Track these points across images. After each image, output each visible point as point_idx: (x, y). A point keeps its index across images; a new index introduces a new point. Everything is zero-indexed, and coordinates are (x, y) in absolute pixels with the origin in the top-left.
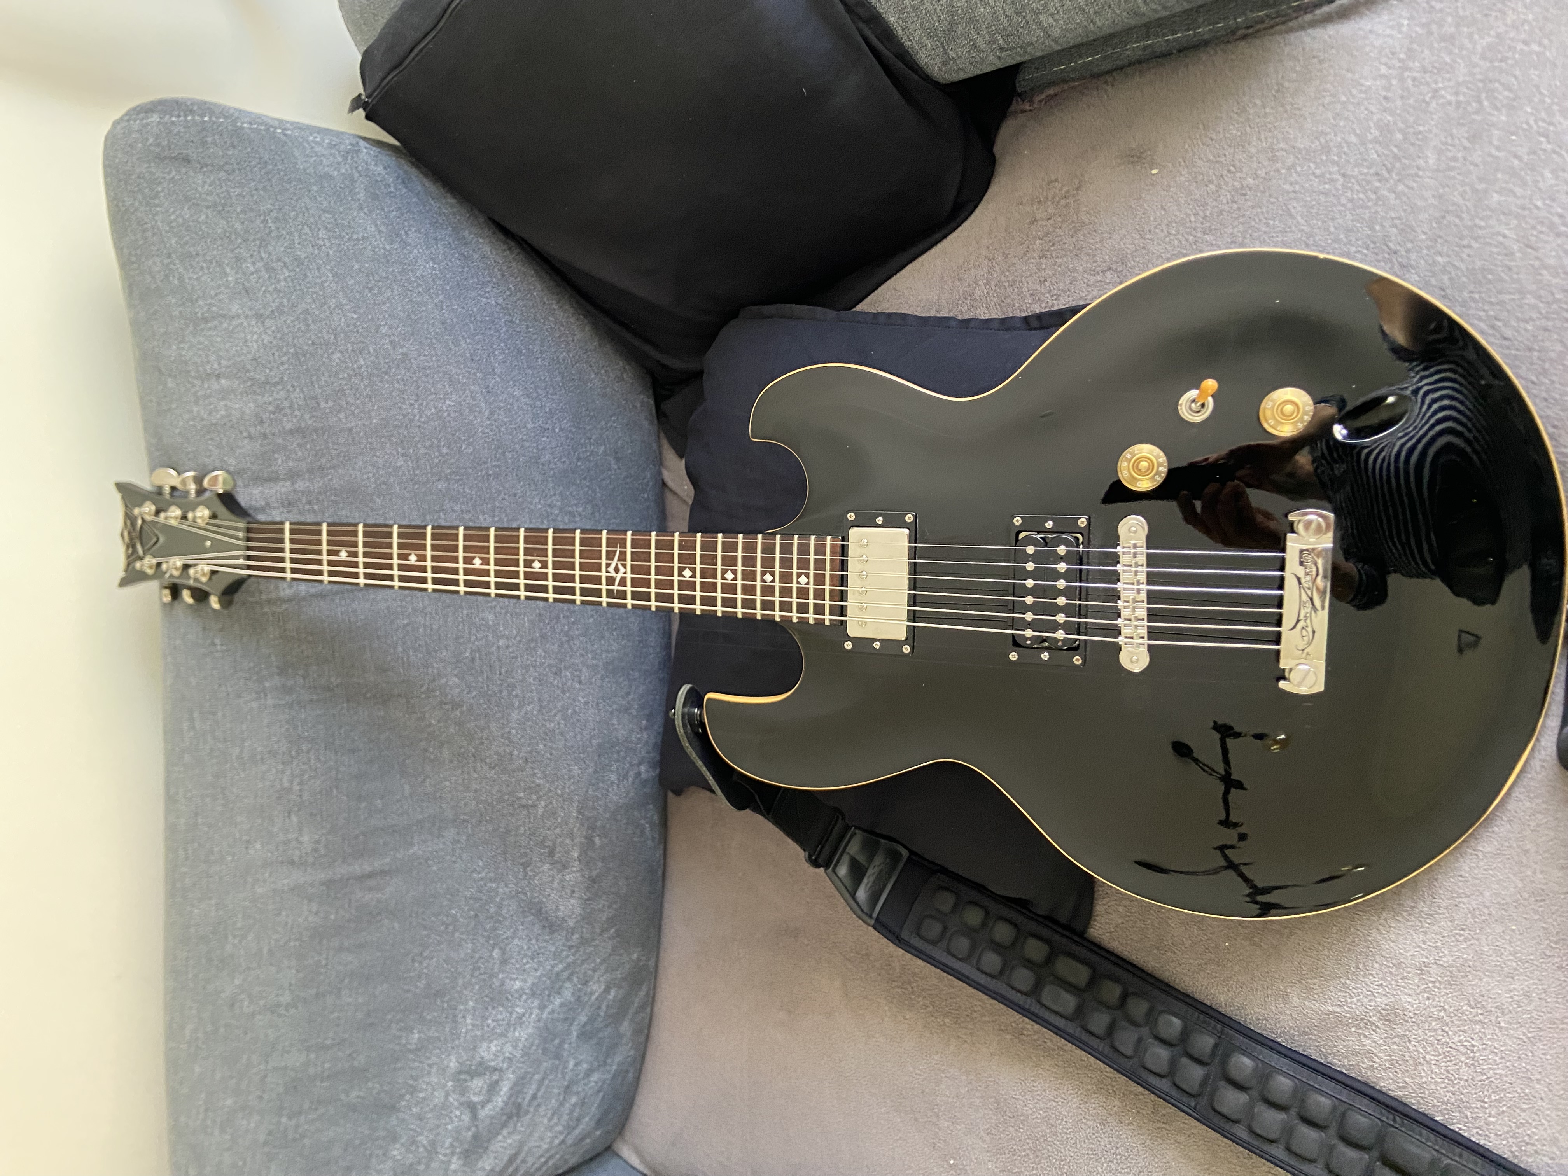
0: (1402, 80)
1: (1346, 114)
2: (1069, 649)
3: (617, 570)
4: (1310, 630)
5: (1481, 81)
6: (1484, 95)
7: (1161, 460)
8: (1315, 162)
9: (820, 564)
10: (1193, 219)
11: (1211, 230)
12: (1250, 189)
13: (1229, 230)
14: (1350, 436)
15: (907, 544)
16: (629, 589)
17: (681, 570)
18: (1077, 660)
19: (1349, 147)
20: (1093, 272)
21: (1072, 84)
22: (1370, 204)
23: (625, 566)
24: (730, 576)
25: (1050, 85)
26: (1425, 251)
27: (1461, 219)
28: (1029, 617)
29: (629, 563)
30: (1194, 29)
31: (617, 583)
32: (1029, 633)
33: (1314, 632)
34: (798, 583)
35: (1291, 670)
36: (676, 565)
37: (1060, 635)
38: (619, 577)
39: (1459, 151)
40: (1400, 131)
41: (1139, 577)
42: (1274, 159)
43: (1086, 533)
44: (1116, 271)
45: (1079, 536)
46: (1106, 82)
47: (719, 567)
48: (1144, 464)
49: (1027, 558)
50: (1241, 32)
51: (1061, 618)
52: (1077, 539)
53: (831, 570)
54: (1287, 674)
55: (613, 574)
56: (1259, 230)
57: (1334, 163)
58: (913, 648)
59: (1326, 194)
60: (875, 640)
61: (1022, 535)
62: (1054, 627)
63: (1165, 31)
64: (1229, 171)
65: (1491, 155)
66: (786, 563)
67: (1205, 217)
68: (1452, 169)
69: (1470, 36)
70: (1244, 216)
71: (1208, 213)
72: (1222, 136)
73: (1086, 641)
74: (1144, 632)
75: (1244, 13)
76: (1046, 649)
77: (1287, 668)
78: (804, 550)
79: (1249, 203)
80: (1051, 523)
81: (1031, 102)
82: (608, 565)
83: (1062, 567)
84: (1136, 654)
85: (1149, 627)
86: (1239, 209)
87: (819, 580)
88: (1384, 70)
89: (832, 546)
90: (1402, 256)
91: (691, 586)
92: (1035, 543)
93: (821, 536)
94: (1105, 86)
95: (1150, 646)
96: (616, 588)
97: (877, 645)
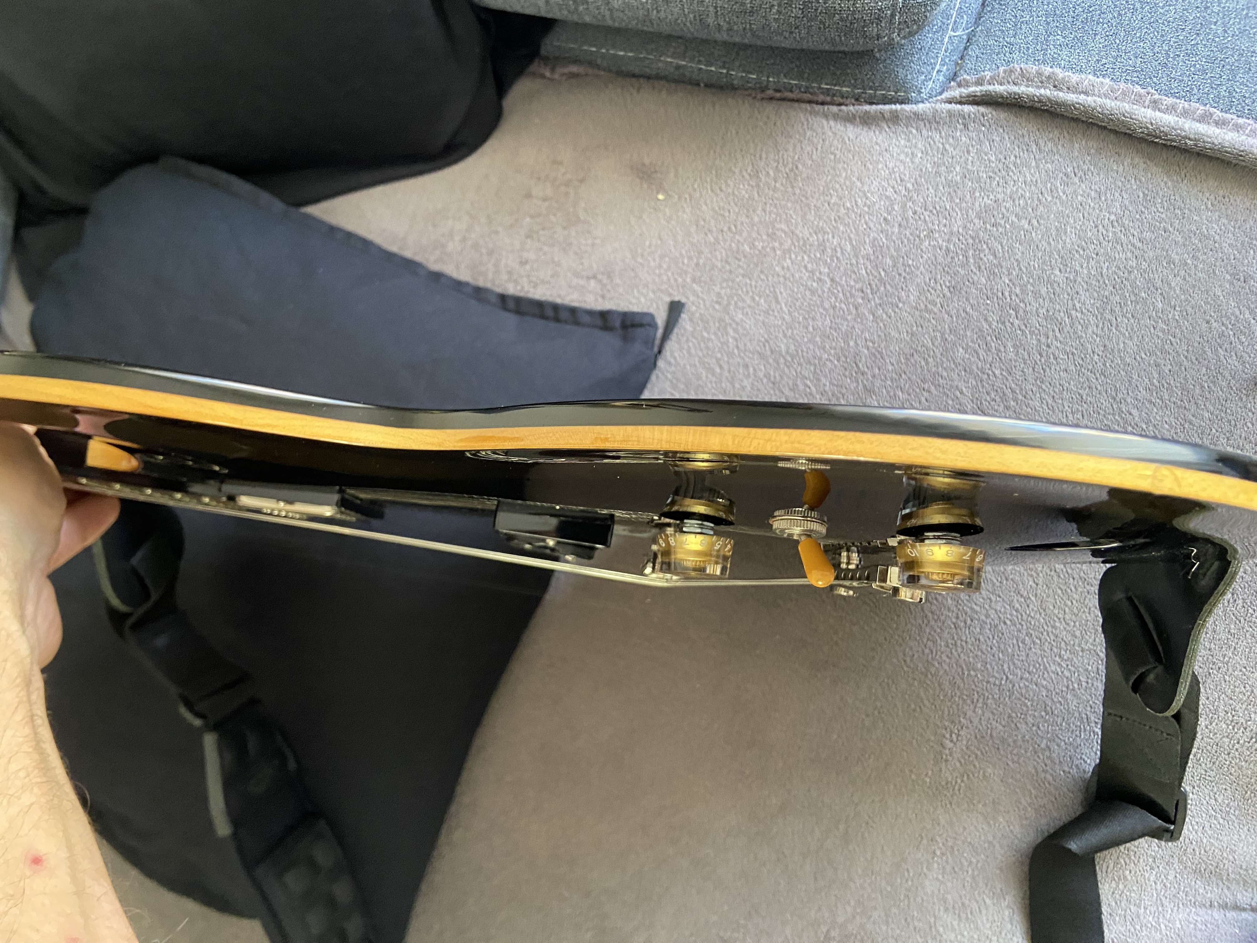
0: (904, 206)
1: (847, 220)
5: (972, 238)
6: (971, 252)
8: (809, 256)
10: (686, 261)
11: (700, 281)
12: (745, 257)
13: (717, 289)
19: (842, 253)
20: (577, 275)
21: (596, 71)
22: (849, 318)
25: (576, 61)
26: (889, 382)
27: (927, 363)
30: (728, 69)
39: (938, 296)
40: (892, 257)
42: (772, 236)
44: (600, 281)
46: (632, 86)
50: (770, 92)
56: (744, 301)
57: (825, 263)
59: (813, 292)
63: (701, 59)
64: (729, 228)
65: (965, 311)
67: (697, 265)
68: (930, 312)
69: (972, 192)
70: (733, 281)
71: (701, 262)
72: (730, 190)
75: (778, 75)
79: (741, 271)
81: (553, 70)
86: (731, 272)
88: (890, 192)
90: (867, 380)
94: (631, 89)
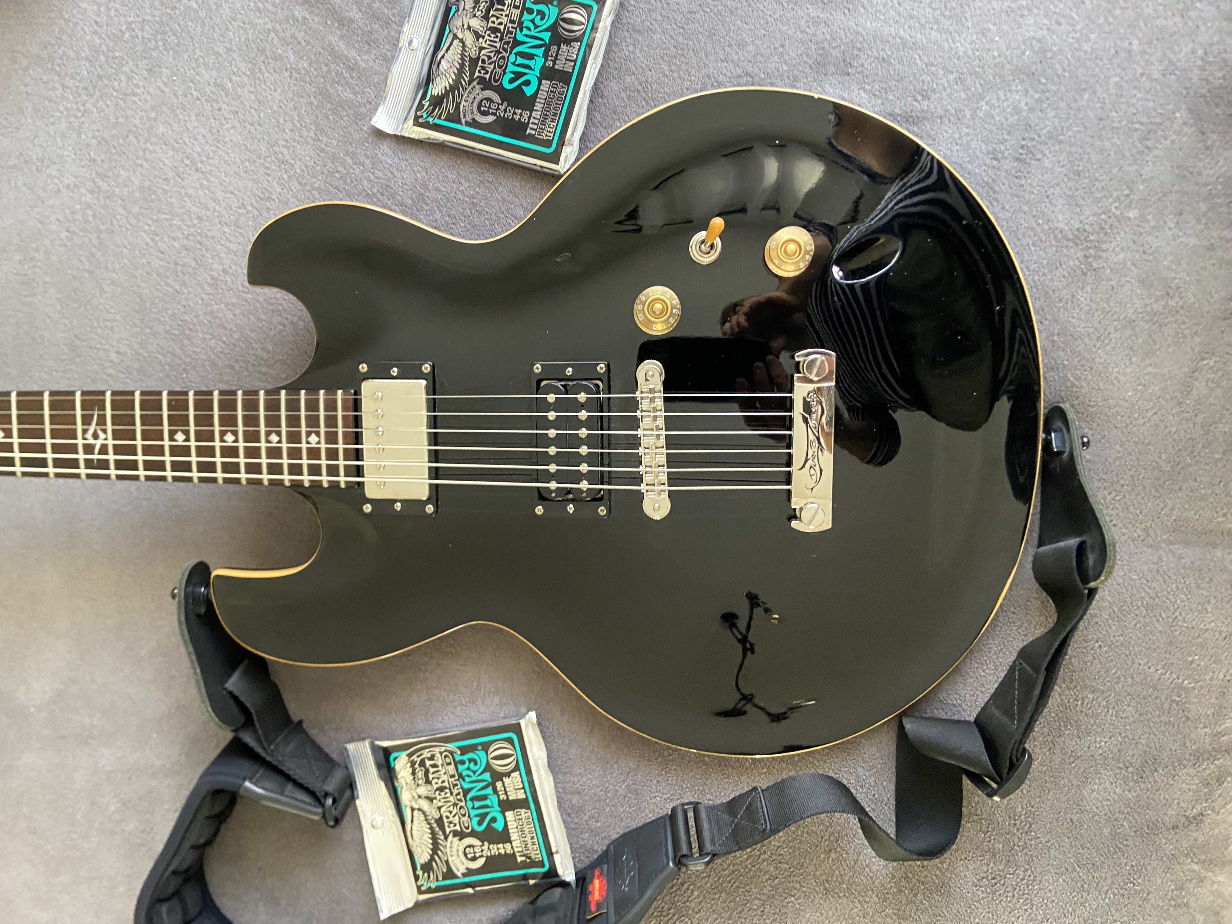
2: (593, 500)
3: (96, 436)
4: (817, 468)
7: (674, 302)
9: (331, 421)
14: (846, 277)
15: (424, 396)
16: (111, 457)
17: (172, 434)
18: (602, 511)
23: (105, 431)
24: (230, 438)
28: (553, 468)
29: (109, 427)
31: (97, 450)
32: (553, 485)
33: (821, 471)
34: (308, 443)
35: (801, 509)
36: (166, 428)
37: (584, 485)
38: (98, 443)
41: (658, 423)
43: (605, 380)
45: (599, 383)
47: (217, 428)
48: (658, 306)
49: (547, 407)
51: (584, 468)
52: (597, 386)
53: (344, 427)
54: (798, 514)
55: (91, 441)
58: (437, 507)
60: (396, 501)
61: (544, 383)
62: (578, 477)
66: (294, 421)
73: (610, 490)
74: (664, 478)
76: (572, 501)
77: (798, 507)
78: (312, 406)
80: (570, 369)
82: (85, 431)
83: (583, 415)
84: (658, 502)
85: (668, 473)
87: (331, 438)
89: (344, 401)
91: (185, 451)
92: (556, 391)
93: (331, 390)
95: (669, 491)
96: (96, 457)
97: (398, 506)
